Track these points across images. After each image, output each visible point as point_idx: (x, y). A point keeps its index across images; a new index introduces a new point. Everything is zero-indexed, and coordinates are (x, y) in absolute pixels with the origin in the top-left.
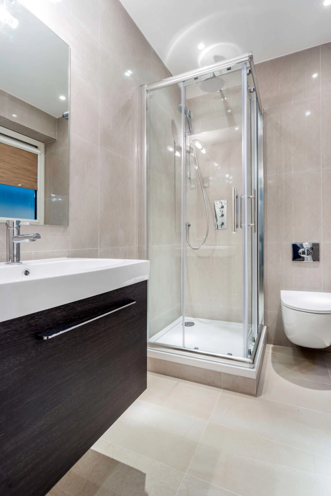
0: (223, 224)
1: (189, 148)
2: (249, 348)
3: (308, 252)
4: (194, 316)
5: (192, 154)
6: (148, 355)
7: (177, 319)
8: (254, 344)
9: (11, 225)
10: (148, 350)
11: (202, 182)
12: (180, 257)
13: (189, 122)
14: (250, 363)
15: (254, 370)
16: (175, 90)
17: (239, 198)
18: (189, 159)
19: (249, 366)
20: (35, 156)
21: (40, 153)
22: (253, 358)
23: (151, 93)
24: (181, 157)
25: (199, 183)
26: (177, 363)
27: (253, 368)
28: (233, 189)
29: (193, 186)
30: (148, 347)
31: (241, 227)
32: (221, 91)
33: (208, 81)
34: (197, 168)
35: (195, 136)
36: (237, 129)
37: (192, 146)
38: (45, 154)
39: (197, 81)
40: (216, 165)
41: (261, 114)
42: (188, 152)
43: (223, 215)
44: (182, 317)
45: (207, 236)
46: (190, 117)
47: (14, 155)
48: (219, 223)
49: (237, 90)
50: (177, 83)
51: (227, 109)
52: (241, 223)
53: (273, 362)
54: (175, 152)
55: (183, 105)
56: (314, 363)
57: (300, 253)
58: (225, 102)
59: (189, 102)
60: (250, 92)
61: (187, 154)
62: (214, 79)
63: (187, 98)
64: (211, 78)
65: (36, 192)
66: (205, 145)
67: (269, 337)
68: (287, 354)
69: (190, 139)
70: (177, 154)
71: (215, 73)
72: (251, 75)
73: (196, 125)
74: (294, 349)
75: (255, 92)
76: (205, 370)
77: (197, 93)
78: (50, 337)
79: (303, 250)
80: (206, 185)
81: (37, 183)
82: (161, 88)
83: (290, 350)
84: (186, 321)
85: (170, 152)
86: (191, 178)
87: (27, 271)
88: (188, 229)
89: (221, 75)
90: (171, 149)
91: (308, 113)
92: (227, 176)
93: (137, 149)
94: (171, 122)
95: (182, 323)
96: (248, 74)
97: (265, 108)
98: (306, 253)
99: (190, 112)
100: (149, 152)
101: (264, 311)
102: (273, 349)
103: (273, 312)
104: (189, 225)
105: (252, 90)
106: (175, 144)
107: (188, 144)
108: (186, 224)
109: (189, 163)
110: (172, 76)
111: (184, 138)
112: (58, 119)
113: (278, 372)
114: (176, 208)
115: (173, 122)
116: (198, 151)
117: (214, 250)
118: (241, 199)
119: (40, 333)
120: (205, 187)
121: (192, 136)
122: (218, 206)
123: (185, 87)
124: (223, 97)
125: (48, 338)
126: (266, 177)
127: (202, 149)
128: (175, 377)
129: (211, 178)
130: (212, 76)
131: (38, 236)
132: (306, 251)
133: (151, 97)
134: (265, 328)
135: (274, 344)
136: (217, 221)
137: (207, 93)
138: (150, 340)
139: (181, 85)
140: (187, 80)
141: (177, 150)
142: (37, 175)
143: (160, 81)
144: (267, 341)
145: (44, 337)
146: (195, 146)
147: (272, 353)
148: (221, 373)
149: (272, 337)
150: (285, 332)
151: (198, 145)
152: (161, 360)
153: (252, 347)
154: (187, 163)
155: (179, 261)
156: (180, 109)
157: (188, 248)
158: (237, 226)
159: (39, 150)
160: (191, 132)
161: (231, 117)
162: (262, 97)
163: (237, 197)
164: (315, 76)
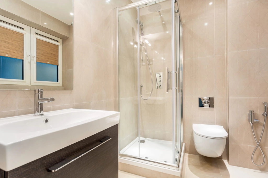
0: (160, 86)
1: (141, 43)
2: (176, 158)
3: (207, 103)
4: (145, 137)
5: (143, 46)
6: (119, 161)
7: (135, 139)
8: (178, 154)
9: (37, 92)
10: (119, 158)
11: (149, 62)
12: (137, 104)
13: (141, 29)
14: (176, 167)
15: (179, 171)
16: (134, 11)
17: (170, 73)
18: (142, 49)
19: (176, 169)
20: (57, 46)
21: (60, 45)
22: (178, 164)
23: (120, 13)
24: (137, 48)
25: (147, 63)
26: (135, 166)
27: (178, 170)
28: (167, 68)
29: (144, 64)
30: (119, 156)
31: (171, 89)
32: (159, 11)
33: (152, 6)
34: (146, 53)
35: (145, 36)
36: (168, 32)
37: (143, 42)
38: (63, 45)
39: (146, 6)
40: (156, 52)
41: (181, 25)
42: (141, 45)
43: (160, 81)
44: (138, 137)
45: (152, 92)
46: (142, 26)
47: (45, 46)
48: (158, 86)
49: (169, 11)
50: (136, 7)
51: (163, 21)
52: (171, 87)
53: (189, 164)
54: (134, 45)
55: (138, 19)
56: (211, 165)
57: (203, 103)
58: (161, 17)
59: (142, 17)
60: (176, 12)
61: (141, 47)
62: (156, 5)
63: (141, 15)
64: (154, 4)
65: (58, 66)
66: (150, 41)
67: (186, 150)
68: (196, 160)
69: (142, 38)
70: (135, 46)
71: (156, 1)
72: (176, 3)
73: (146, 30)
74: (200, 157)
75: (178, 13)
76: (152, 170)
77: (146, 12)
78: (56, 170)
79: (205, 101)
80: (151, 63)
81: (58, 61)
82: (127, 9)
83: (198, 157)
84: (140, 140)
85: (131, 45)
86: (143, 59)
87: (47, 120)
88: (141, 89)
89: (160, 3)
90: (132, 44)
91: (206, 24)
92: (163, 58)
93: (113, 44)
94: (132, 29)
95: (138, 140)
96: (175, 2)
97: (184, 21)
98: (206, 103)
99: (142, 23)
100: (119, 45)
101: (184, 135)
102: (189, 156)
103: (188, 136)
104: (142, 86)
105: (177, 12)
106: (134, 40)
107: (141, 41)
108: (140, 86)
109: (142, 51)
110: (132, 3)
111: (139, 37)
112: (70, 26)
113: (192, 171)
114: (135, 77)
115: (133, 28)
116: (147, 45)
117: (155, 100)
118: (171, 73)
119: (50, 167)
120: (150, 65)
121: (144, 36)
122: (158, 75)
123: (140, 9)
124: (160, 15)
125: (55, 171)
126: (184, 60)
127: (149, 44)
128: (135, 174)
129: (153, 59)
130: (154, 3)
131: (53, 99)
132: (206, 102)
133: (120, 15)
134: (184, 144)
135: (189, 153)
136: (157, 84)
137: (151, 13)
138: (120, 152)
139: (138, 8)
140: (140, 5)
141: (135, 44)
142: (58, 57)
143: (126, 5)
144: (185, 152)
145: (52, 170)
146: (145, 42)
147: (188, 159)
148: (160, 172)
149: (188, 149)
150: (195, 147)
151: (147, 42)
152: (127, 164)
153: (177, 157)
154: (141, 51)
155: (137, 107)
156: (137, 22)
157: (142, 99)
158: (169, 89)
159: (59, 43)
160: (143, 34)
161: (165, 26)
162: (182, 15)
163: (169, 72)
164: (211, 3)
